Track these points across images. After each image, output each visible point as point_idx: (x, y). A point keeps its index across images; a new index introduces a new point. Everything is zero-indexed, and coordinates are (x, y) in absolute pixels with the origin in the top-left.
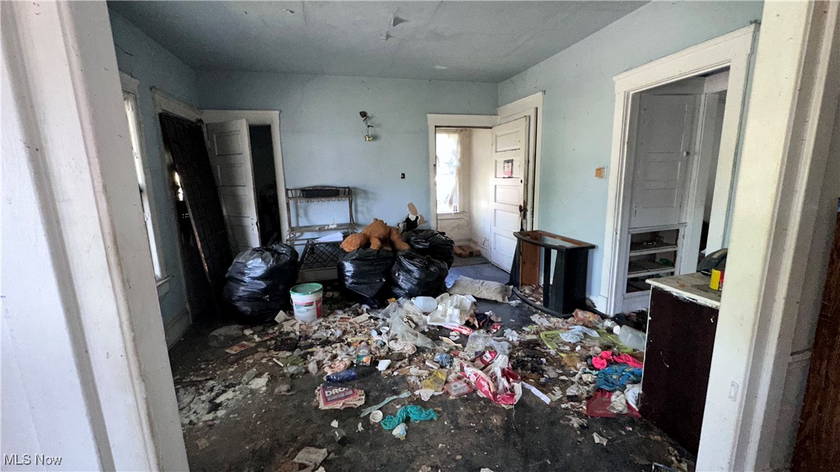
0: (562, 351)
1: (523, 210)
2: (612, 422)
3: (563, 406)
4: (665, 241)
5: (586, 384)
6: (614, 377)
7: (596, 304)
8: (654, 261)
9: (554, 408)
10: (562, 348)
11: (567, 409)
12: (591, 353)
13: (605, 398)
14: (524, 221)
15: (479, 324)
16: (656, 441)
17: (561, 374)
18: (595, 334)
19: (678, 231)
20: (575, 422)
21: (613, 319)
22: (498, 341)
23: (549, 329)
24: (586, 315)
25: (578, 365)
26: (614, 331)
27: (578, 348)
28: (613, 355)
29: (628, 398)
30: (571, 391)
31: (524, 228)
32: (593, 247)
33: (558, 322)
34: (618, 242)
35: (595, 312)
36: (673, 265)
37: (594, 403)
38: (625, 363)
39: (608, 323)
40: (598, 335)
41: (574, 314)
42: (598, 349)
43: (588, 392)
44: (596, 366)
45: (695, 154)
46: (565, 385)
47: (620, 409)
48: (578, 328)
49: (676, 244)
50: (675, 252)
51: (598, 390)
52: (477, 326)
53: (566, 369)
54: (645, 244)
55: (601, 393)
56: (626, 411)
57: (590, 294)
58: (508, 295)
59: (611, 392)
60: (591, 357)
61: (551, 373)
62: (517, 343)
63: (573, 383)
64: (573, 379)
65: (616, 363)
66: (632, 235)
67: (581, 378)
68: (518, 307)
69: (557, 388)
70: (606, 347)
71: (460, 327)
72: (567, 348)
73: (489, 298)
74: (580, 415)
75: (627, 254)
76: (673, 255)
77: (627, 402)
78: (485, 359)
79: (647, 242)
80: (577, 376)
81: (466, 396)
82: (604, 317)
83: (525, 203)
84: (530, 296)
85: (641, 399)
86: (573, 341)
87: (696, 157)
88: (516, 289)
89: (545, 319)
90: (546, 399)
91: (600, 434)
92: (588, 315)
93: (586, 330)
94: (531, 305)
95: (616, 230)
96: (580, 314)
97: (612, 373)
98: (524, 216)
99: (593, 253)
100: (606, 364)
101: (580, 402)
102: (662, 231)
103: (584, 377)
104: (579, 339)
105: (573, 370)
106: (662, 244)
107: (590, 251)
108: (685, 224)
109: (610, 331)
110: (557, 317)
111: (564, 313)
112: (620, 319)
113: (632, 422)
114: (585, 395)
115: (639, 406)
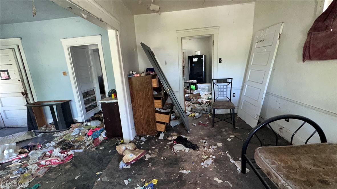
0: (76, 138)
1: (25, 94)
2: (102, 143)
3: (87, 149)
4: (91, 94)
5: (90, 140)
6: (96, 134)
7: (78, 120)
8: (89, 101)
9: (85, 151)
10: (75, 137)
11: (89, 148)
12: (86, 133)
13: (97, 140)
14: (28, 99)
15: (28, 150)
16: (114, 140)
17: (80, 143)
18: (83, 128)
19: (94, 90)
20: (94, 149)
21: (85, 122)
22: (46, 149)
23: (64, 135)
24: (76, 125)
25: (84, 138)
26: (88, 125)
27: (80, 134)
28: (92, 130)
29: (103, 136)
30: (87, 144)
31: (29, 102)
32: (70, 101)
33: (67, 132)
34: (79, 97)
35: (79, 123)
36: (95, 100)
37: (95, 142)
38: (96, 130)
39: (85, 124)
40: (84, 128)
41: (71, 127)
42: (88, 131)
43: (92, 141)
44: (89, 135)
45: (92, 66)
46: (84, 145)
47: (102, 139)
48: (76, 129)
49: (95, 94)
50: (95, 96)
51: (94, 139)
52: (28, 151)
53: (81, 141)
54: (86, 96)
55: (95, 139)
56: (104, 139)
57: (74, 118)
58: (34, 134)
59: (98, 138)
60: (86, 134)
61: (77, 144)
62: (56, 145)
63: (86, 143)
64: (85, 142)
65: (94, 131)
66: (83, 93)
67: (87, 140)
68: (43, 136)
69: (82, 147)
70: (89, 130)
71: (17, 157)
72: (77, 136)
73: (23, 140)
74: (93, 147)
75: (83, 100)
76: (94, 97)
77: (103, 137)
78: (47, 155)
79: (86, 95)
80: (86, 140)
81: (48, 171)
82: (82, 123)
83: (25, 90)
84: (46, 130)
85: (106, 134)
86: (77, 133)
87: (92, 67)
88: (35, 131)
89: (61, 134)
90: (81, 151)
91: (101, 147)
92: (77, 124)
93: (79, 128)
94: (50, 132)
95: (78, 92)
96: (73, 125)
97: (95, 134)
98: (27, 97)
99: (71, 103)
100: (92, 132)
101: (91, 144)
102: (89, 91)
103: (88, 139)
104: (79, 132)
105: (83, 140)
106: (91, 95)
107: (69, 102)
108: (95, 87)
109: (87, 125)
110: (65, 131)
111: (67, 128)
112: (88, 121)
113: (107, 140)
114: (92, 142)
115: (106, 135)
